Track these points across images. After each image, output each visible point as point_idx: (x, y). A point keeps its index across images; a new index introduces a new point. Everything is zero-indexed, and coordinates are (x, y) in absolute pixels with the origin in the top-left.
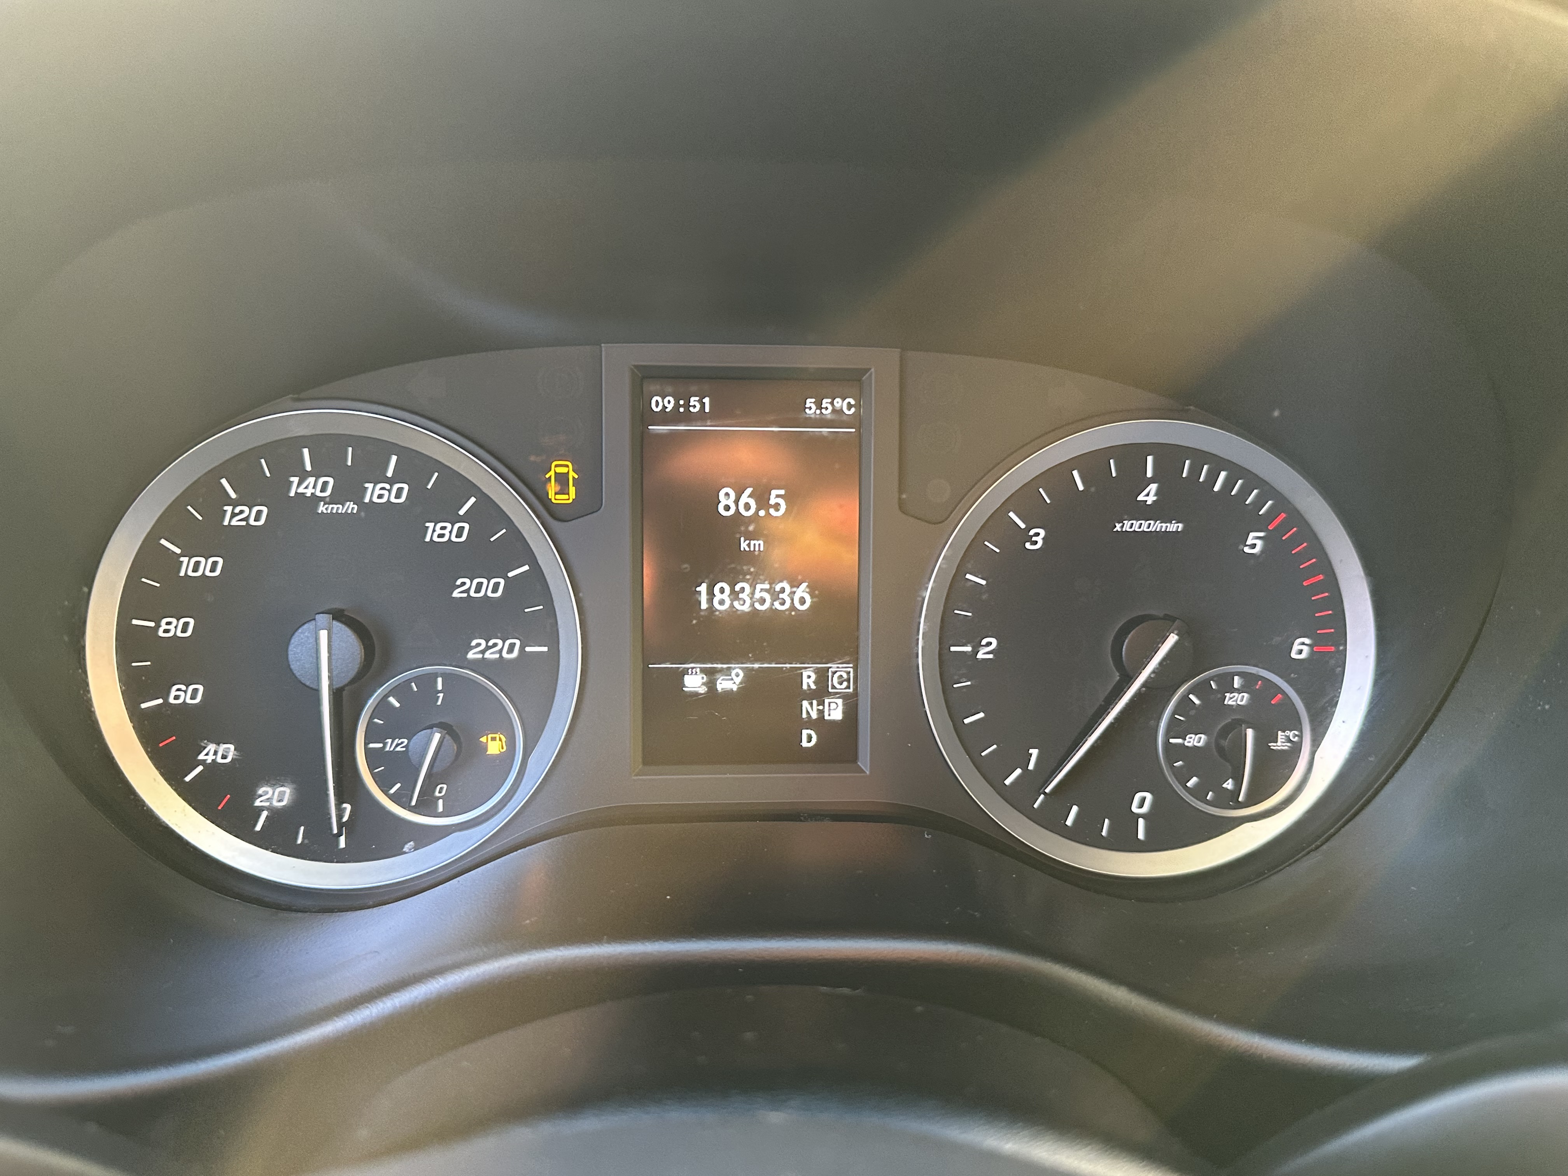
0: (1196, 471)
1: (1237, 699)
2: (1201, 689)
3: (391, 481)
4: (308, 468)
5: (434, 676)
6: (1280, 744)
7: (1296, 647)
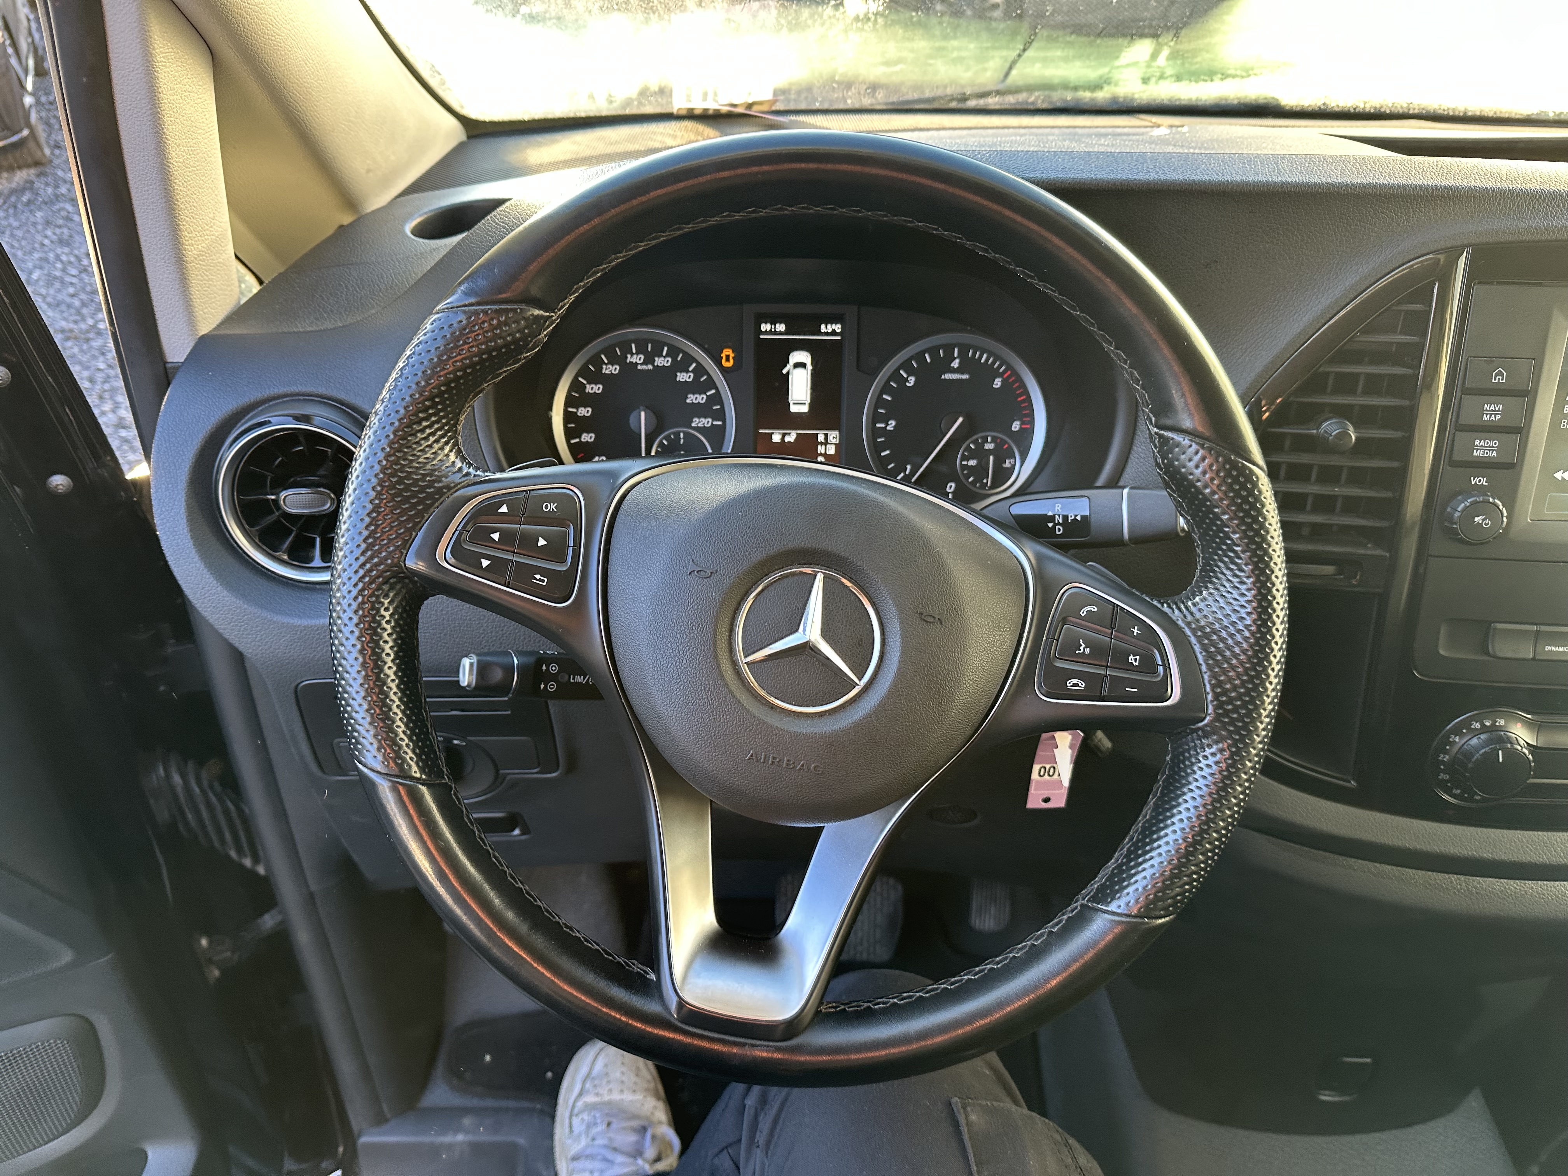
0: (974, 354)
1: (989, 446)
2: (975, 442)
3: (665, 357)
4: (634, 351)
5: (679, 433)
6: (1007, 464)
7: (1014, 425)
